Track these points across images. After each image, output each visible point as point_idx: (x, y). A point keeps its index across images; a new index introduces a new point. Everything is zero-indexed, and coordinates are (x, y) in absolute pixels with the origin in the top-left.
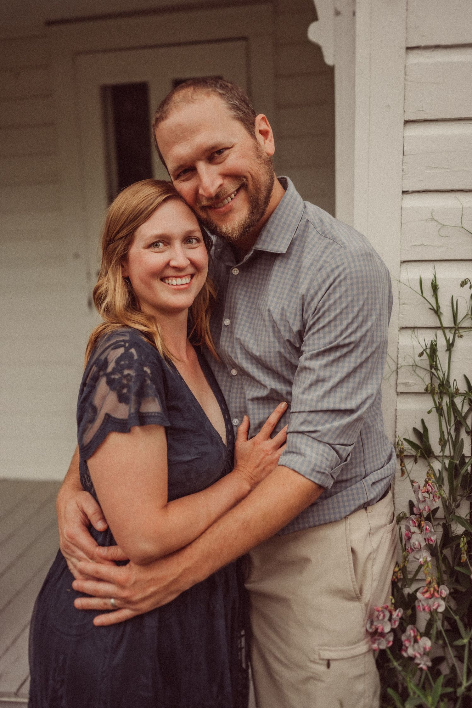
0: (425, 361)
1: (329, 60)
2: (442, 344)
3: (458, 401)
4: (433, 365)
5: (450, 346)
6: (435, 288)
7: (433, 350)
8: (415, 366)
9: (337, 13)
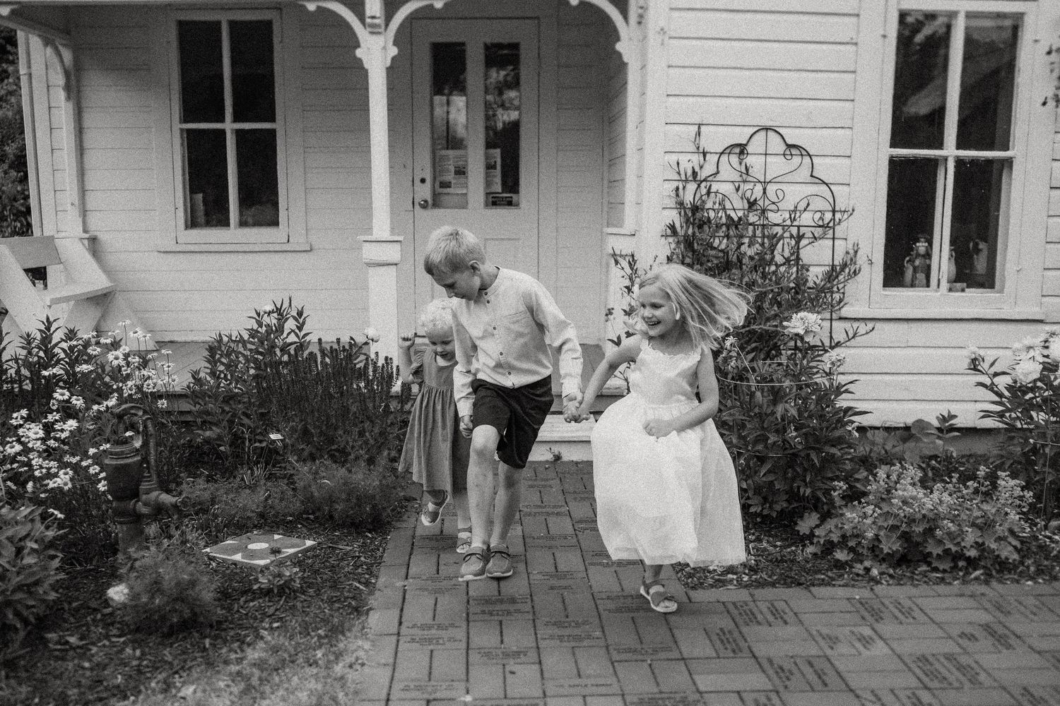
0: (673, 194)
1: (625, 60)
2: (681, 187)
3: (687, 211)
4: (677, 195)
5: (684, 188)
6: (678, 164)
7: (677, 189)
8: (670, 196)
9: (630, 39)
